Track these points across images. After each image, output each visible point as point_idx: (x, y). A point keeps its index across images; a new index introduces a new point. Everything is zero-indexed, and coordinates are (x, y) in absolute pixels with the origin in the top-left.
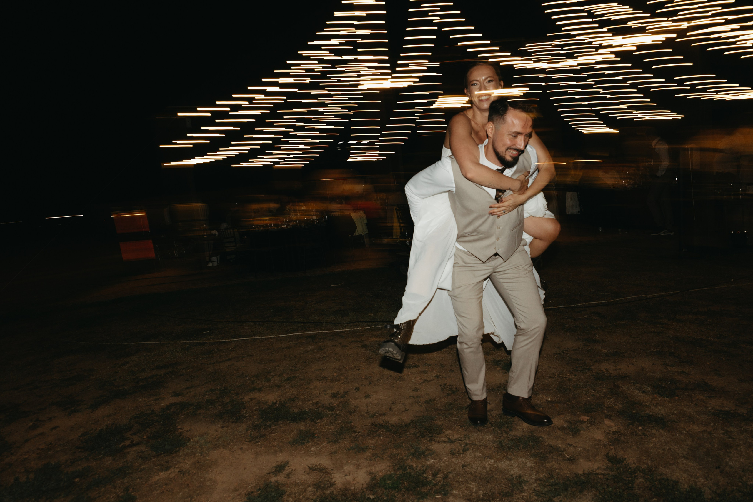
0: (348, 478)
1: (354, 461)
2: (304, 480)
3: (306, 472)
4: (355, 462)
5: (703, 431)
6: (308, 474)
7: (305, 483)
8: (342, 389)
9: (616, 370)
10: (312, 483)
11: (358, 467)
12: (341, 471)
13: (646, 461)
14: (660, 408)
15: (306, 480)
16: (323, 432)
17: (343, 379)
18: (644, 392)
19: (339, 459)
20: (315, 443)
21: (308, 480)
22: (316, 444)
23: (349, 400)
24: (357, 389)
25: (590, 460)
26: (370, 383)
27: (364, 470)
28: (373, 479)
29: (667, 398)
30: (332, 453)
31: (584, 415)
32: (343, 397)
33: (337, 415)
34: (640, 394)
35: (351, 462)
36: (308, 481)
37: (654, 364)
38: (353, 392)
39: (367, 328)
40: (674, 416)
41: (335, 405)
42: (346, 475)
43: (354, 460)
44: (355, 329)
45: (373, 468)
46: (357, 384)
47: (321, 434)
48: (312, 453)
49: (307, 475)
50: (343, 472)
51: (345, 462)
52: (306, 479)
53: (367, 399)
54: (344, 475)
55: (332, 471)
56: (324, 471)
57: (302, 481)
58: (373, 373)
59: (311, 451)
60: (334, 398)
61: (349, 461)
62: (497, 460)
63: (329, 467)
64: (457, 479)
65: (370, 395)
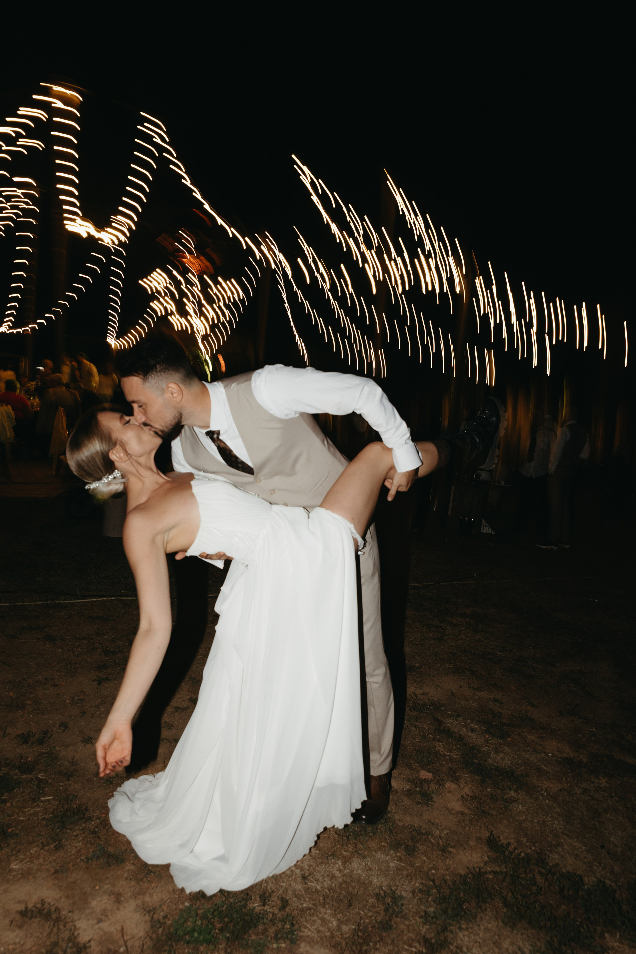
0: (105, 925)
1: (107, 886)
2: (15, 943)
3: (13, 924)
4: (108, 888)
5: (561, 790)
6: (20, 927)
7: (18, 951)
8: (33, 725)
9: (423, 694)
10: (34, 948)
11: (118, 899)
12: (87, 911)
13: (527, 844)
14: (501, 755)
15: (19, 943)
16: (22, 821)
17: (30, 705)
18: (472, 730)
19: (74, 883)
20: (12, 850)
21: (22, 942)
22: (14, 852)
23: (54, 747)
24: (64, 726)
25: (465, 848)
26: (84, 713)
27: (132, 904)
28: (155, 924)
29: (500, 739)
30: (56, 872)
31: (424, 770)
32: (41, 742)
33: (40, 781)
34: (470, 734)
35: (100, 888)
36: (24, 944)
37: (460, 687)
38: (58, 732)
39: (39, 603)
40: (522, 768)
41: (29, 759)
42: (100, 921)
43: (106, 884)
44: (20, 604)
45: (147, 898)
46: (60, 716)
47: (20, 827)
48: (14, 876)
49: (17, 931)
50: (92, 913)
51: (89, 889)
52: (17, 940)
53: (88, 746)
54: (95, 922)
55: (70, 914)
56: (54, 916)
57: (11, 947)
58: (82, 692)
59: (11, 871)
60: (24, 746)
61: (97, 888)
62: (346, 861)
63: (60, 906)
64: (300, 906)
65: (91, 738)
